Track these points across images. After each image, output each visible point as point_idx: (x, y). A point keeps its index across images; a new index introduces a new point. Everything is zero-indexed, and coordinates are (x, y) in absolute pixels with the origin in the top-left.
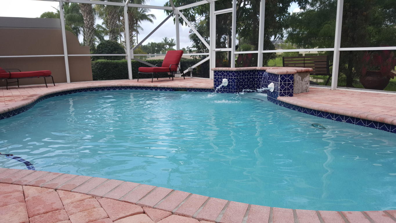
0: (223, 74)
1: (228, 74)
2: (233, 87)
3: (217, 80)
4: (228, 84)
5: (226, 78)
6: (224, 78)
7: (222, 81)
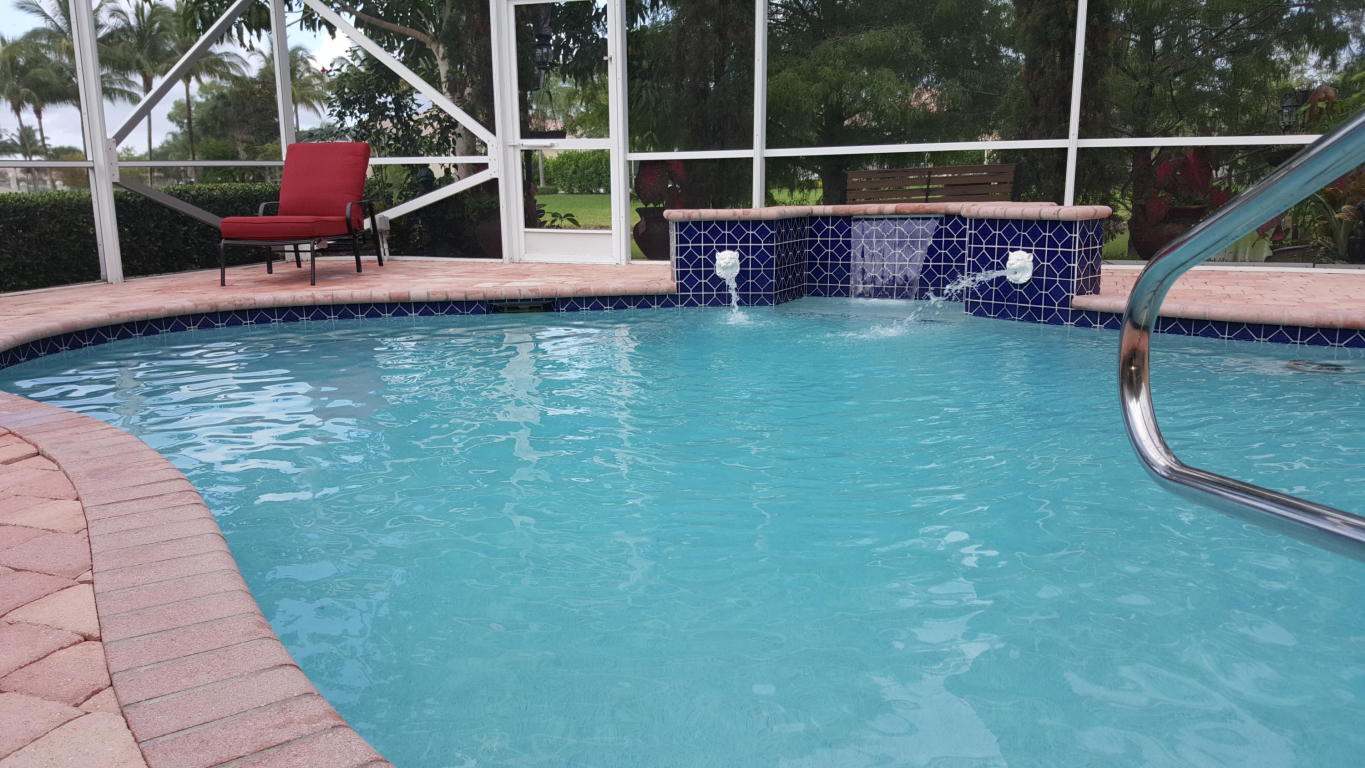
0: (714, 232)
1: (739, 232)
2: (762, 281)
3: (691, 257)
4: (741, 271)
5: (733, 249)
6: (721, 249)
7: (714, 260)
